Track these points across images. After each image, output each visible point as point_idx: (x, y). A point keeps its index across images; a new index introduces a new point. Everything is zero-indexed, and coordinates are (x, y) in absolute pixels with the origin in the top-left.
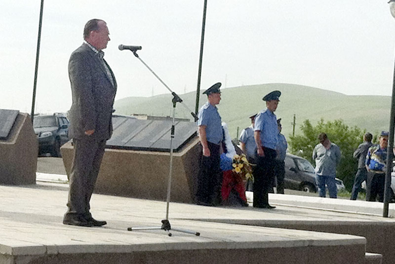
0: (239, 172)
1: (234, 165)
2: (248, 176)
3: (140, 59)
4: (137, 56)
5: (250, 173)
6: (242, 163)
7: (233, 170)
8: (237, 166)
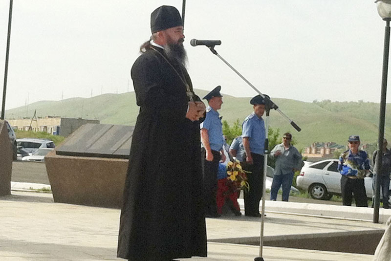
0: (234, 180)
1: (229, 173)
2: (243, 183)
3: (219, 56)
4: (215, 52)
5: (245, 181)
6: (237, 171)
7: (228, 178)
8: (232, 174)
